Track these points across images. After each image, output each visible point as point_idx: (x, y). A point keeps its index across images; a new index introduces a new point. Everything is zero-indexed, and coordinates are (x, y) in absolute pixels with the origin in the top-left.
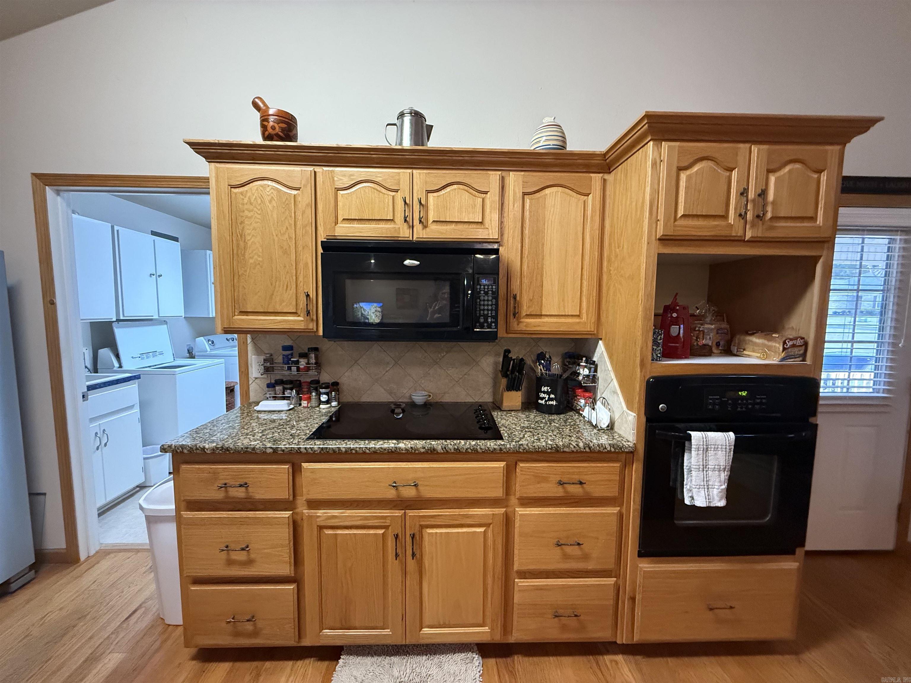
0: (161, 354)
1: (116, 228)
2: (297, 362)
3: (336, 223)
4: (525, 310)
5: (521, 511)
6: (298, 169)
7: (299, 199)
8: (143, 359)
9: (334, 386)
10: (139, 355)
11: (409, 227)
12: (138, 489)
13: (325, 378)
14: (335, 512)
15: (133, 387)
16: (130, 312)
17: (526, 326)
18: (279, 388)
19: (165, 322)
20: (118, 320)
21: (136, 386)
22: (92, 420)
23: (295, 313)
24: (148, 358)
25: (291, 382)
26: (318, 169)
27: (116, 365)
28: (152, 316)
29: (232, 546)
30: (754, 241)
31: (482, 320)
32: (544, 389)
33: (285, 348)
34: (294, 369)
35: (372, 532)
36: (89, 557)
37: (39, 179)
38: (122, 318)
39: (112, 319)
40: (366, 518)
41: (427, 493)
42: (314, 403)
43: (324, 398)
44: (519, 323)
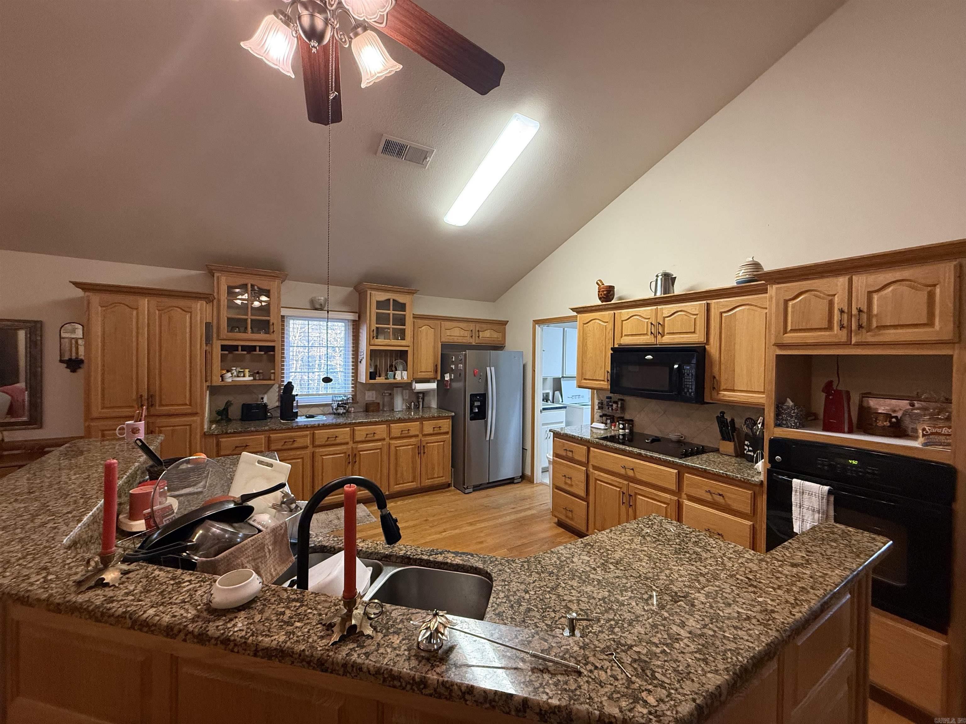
1: (565, 329)
2: (612, 406)
3: (622, 337)
4: (723, 386)
5: (686, 502)
6: (607, 313)
7: (607, 326)
9: (631, 422)
11: (655, 337)
13: (627, 417)
14: (602, 474)
15: (563, 412)
17: (723, 396)
18: (604, 418)
20: (563, 377)
21: (566, 411)
22: (543, 425)
23: (603, 381)
24: (575, 398)
25: (609, 416)
26: (615, 312)
27: (561, 400)
29: (567, 476)
30: (858, 345)
31: (686, 390)
32: (746, 442)
33: (608, 398)
34: (610, 409)
35: (615, 488)
36: (537, 483)
37: (534, 322)
38: (564, 376)
39: (560, 376)
40: (612, 480)
41: (639, 476)
42: (617, 428)
43: (621, 426)
44: (718, 394)
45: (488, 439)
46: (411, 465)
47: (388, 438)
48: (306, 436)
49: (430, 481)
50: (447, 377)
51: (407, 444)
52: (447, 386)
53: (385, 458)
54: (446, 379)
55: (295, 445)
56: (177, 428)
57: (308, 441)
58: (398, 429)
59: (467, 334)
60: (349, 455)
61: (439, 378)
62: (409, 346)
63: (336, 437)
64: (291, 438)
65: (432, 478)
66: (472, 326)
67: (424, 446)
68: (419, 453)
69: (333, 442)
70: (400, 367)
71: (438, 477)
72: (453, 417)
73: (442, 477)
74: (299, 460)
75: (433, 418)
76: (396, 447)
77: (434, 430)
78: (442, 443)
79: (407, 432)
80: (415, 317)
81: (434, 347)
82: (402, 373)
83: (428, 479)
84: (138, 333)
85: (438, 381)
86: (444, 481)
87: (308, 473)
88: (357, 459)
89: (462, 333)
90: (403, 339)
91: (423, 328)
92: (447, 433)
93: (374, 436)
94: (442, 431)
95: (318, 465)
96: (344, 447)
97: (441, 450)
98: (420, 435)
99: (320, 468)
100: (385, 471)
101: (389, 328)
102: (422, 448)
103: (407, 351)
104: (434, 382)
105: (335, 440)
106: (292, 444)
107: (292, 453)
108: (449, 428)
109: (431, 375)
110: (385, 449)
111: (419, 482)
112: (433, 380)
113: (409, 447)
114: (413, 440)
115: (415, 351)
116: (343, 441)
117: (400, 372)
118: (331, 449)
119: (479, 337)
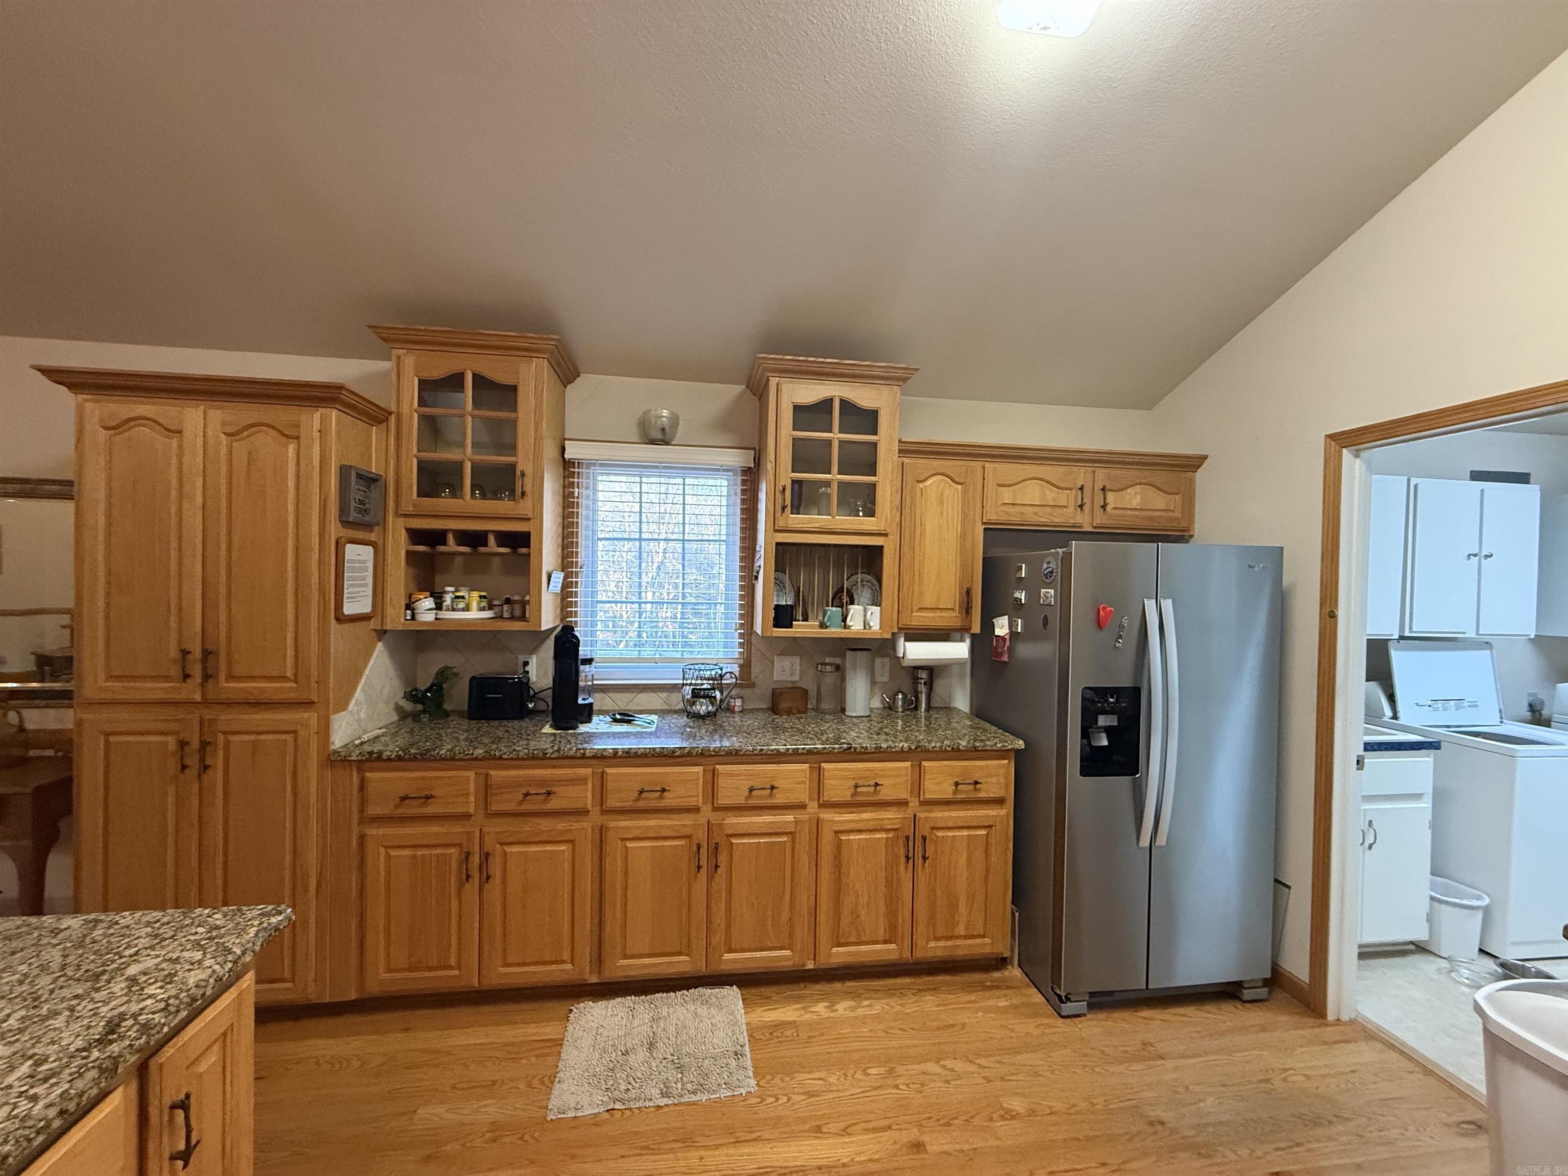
0: (1474, 705)
1: (1414, 481)
8: (1436, 710)
10: (1430, 703)
12: (1412, 947)
15: (1424, 761)
16: (1421, 626)
19: (1488, 645)
20: (1402, 638)
21: (1430, 760)
24: (1445, 709)
27: (1388, 713)
28: (1464, 633)
36: (1339, 1020)
37: (1335, 440)
39: (1392, 635)
45: (1145, 842)
46: (882, 890)
47: (815, 804)
48: (583, 780)
49: (941, 944)
50: (1002, 627)
51: (871, 825)
52: (1001, 654)
53: (804, 860)
54: (998, 632)
55: (554, 804)
56: (263, 737)
57: (587, 796)
58: (844, 778)
59: (1067, 498)
60: (699, 847)
61: (976, 628)
62: (886, 535)
63: (663, 790)
64: (541, 782)
65: (950, 938)
66: (1082, 475)
67: (924, 838)
68: (907, 858)
69: (655, 804)
70: (864, 594)
71: (966, 937)
72: (1017, 752)
73: (984, 936)
74: (563, 847)
75: (955, 753)
76: (836, 832)
77: (956, 791)
78: (983, 832)
79: (872, 789)
80: (907, 450)
81: (963, 537)
82: (865, 611)
83: (937, 939)
84: (181, 495)
85: (973, 637)
86: (988, 950)
87: (587, 885)
88: (723, 859)
89: (1051, 495)
90: (870, 513)
91: (929, 482)
92: (1000, 801)
93: (771, 795)
94: (982, 795)
95: (615, 864)
96: (688, 820)
97: (979, 854)
98: (914, 803)
99: (619, 876)
100: (804, 901)
101: (828, 484)
102: (919, 842)
103: (881, 547)
104: (962, 640)
105: (661, 798)
106: (545, 801)
107: (545, 824)
108: (1007, 787)
109: (951, 619)
110: (804, 838)
111: (907, 942)
112: (958, 635)
113: (878, 836)
114: (890, 816)
115: (906, 549)
116: (685, 802)
117: (860, 608)
118: (651, 823)
119: (1104, 507)
